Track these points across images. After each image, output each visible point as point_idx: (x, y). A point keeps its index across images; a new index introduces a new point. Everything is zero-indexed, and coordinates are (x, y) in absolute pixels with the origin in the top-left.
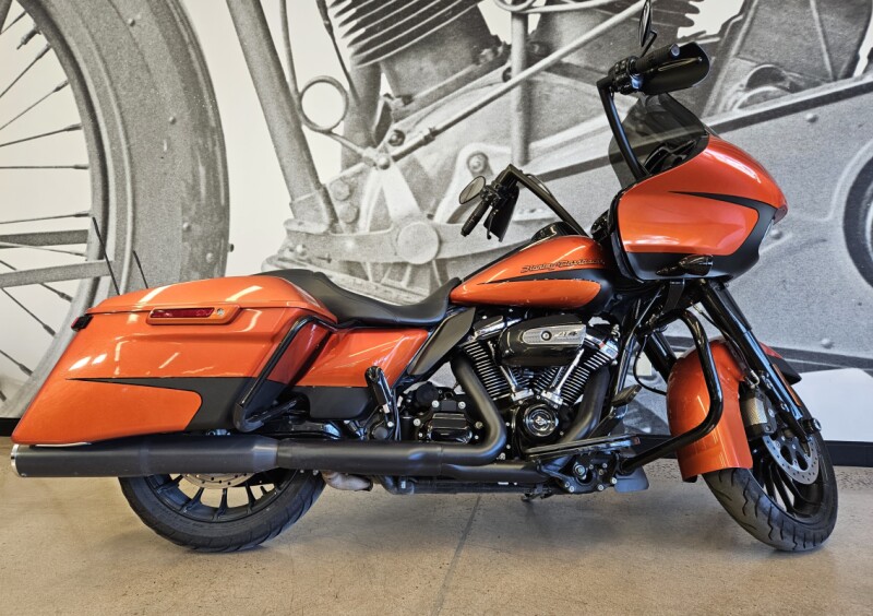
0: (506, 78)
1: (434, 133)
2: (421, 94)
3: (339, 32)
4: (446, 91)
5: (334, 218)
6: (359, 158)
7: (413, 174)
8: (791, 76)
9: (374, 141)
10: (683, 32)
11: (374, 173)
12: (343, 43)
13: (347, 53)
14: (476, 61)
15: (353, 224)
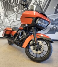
3: (3, 9)
5: (3, 22)
7: (9, 19)
9: (6, 17)
14: (13, 12)
15: (4, 23)
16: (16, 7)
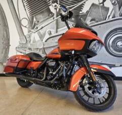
0: (54, 19)
1: (42, 27)
2: (40, 21)
3: (27, 10)
4: (44, 21)
5: (27, 41)
6: (30, 31)
7: (39, 34)
8: (97, 20)
9: (33, 28)
10: (81, 12)
11: (33, 34)
12: (28, 12)
13: (28, 14)
14: (49, 16)
15: (30, 42)
16: (56, 4)
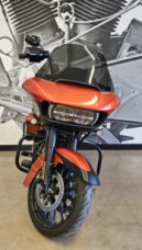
0: (63, 41)
5: (10, 82)
8: (139, 49)
12: (12, 26)
15: (17, 84)
